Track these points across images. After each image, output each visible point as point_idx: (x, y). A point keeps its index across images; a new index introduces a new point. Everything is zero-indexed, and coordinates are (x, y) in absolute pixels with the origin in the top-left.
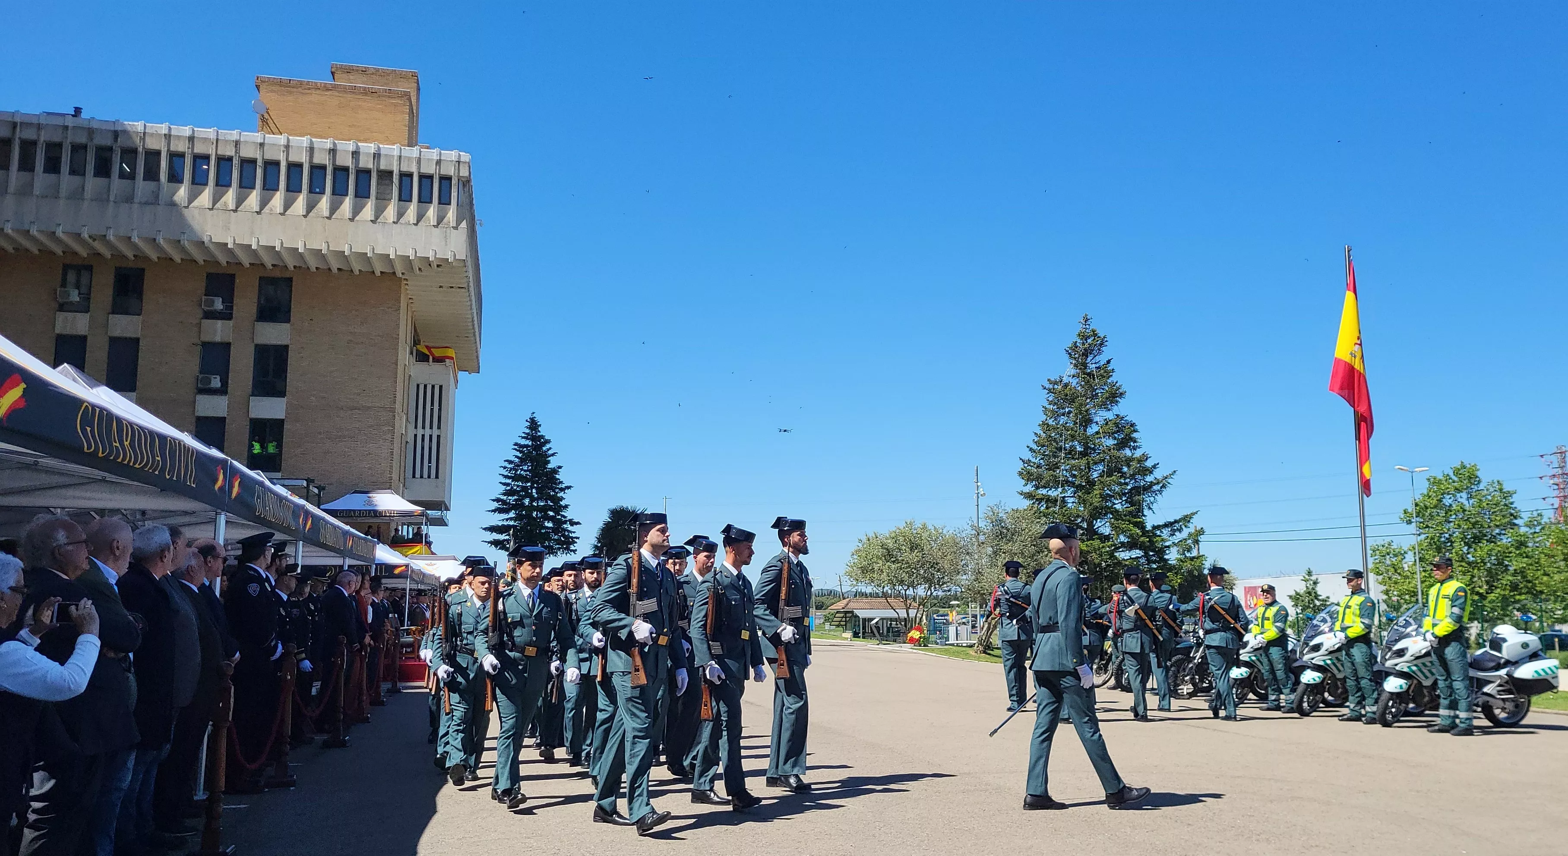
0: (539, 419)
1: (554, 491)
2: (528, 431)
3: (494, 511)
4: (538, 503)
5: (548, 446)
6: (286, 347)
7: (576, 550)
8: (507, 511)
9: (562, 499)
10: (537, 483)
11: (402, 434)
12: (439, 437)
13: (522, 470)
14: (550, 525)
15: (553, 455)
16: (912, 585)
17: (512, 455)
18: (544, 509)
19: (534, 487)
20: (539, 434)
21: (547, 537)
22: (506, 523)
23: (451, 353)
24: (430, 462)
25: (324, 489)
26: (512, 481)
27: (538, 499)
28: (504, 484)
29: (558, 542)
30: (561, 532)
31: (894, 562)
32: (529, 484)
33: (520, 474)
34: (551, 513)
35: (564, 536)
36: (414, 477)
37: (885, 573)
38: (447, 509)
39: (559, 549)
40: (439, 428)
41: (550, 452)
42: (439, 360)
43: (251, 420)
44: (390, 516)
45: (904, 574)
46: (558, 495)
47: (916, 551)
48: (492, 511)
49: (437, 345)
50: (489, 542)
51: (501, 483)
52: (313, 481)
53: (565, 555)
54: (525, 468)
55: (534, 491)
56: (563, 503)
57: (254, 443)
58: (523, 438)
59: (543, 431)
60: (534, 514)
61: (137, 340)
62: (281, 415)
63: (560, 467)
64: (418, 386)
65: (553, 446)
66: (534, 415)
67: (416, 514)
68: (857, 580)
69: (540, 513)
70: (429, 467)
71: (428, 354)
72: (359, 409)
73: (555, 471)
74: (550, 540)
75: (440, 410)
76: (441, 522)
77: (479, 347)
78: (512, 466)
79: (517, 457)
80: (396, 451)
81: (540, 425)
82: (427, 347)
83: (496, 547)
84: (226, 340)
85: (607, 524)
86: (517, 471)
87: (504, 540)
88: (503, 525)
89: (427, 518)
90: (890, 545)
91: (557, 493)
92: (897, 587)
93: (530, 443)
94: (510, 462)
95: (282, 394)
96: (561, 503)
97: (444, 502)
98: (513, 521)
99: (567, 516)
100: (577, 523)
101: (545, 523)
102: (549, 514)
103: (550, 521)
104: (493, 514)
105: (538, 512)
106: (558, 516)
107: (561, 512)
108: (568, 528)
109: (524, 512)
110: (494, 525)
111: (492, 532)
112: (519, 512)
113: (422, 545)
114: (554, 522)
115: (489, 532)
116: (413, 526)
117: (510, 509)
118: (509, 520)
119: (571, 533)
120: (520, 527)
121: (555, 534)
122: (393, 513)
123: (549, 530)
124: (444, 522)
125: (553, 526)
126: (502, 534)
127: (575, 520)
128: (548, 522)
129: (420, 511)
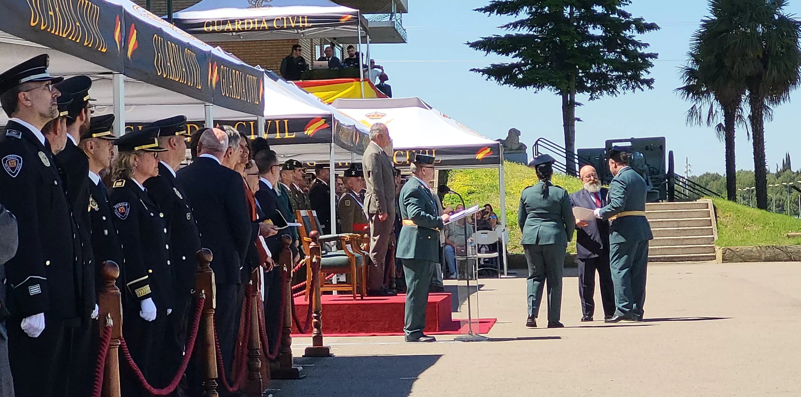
3: (490, 10)
7: (652, 81)
8: (513, 9)
14: (598, 31)
21: (592, 56)
22: (513, 32)
29: (617, 65)
30: (620, 46)
34: (599, 9)
35: (626, 52)
38: (402, 10)
39: (619, 78)
44: (297, 28)
48: (486, 10)
50: (484, 72)
53: (630, 91)
60: (567, 11)
67: (343, 21)
69: (578, 9)
74: (599, 61)
76: (393, 35)
83: (499, 79)
85: (708, 24)
87: (513, 66)
88: (509, 37)
89: (364, 29)
98: (526, 28)
99: (630, 15)
100: (652, 27)
101: (589, 30)
102: (595, 11)
103: (598, 26)
104: (490, 14)
105: (574, 9)
106: (611, 16)
107: (617, 7)
108: (634, 38)
109: (546, 9)
110: (491, 38)
111: (488, 51)
112: (537, 10)
113: (360, 81)
114: (606, 28)
115: (482, 53)
116: (341, 45)
117: (520, 5)
118: (518, 27)
119: (640, 47)
120: (539, 41)
121: (610, 52)
122: (303, 22)
123: (597, 44)
124: (399, 35)
125: (604, 35)
126: (507, 55)
127: (648, 21)
128: (594, 27)
129: (350, 16)
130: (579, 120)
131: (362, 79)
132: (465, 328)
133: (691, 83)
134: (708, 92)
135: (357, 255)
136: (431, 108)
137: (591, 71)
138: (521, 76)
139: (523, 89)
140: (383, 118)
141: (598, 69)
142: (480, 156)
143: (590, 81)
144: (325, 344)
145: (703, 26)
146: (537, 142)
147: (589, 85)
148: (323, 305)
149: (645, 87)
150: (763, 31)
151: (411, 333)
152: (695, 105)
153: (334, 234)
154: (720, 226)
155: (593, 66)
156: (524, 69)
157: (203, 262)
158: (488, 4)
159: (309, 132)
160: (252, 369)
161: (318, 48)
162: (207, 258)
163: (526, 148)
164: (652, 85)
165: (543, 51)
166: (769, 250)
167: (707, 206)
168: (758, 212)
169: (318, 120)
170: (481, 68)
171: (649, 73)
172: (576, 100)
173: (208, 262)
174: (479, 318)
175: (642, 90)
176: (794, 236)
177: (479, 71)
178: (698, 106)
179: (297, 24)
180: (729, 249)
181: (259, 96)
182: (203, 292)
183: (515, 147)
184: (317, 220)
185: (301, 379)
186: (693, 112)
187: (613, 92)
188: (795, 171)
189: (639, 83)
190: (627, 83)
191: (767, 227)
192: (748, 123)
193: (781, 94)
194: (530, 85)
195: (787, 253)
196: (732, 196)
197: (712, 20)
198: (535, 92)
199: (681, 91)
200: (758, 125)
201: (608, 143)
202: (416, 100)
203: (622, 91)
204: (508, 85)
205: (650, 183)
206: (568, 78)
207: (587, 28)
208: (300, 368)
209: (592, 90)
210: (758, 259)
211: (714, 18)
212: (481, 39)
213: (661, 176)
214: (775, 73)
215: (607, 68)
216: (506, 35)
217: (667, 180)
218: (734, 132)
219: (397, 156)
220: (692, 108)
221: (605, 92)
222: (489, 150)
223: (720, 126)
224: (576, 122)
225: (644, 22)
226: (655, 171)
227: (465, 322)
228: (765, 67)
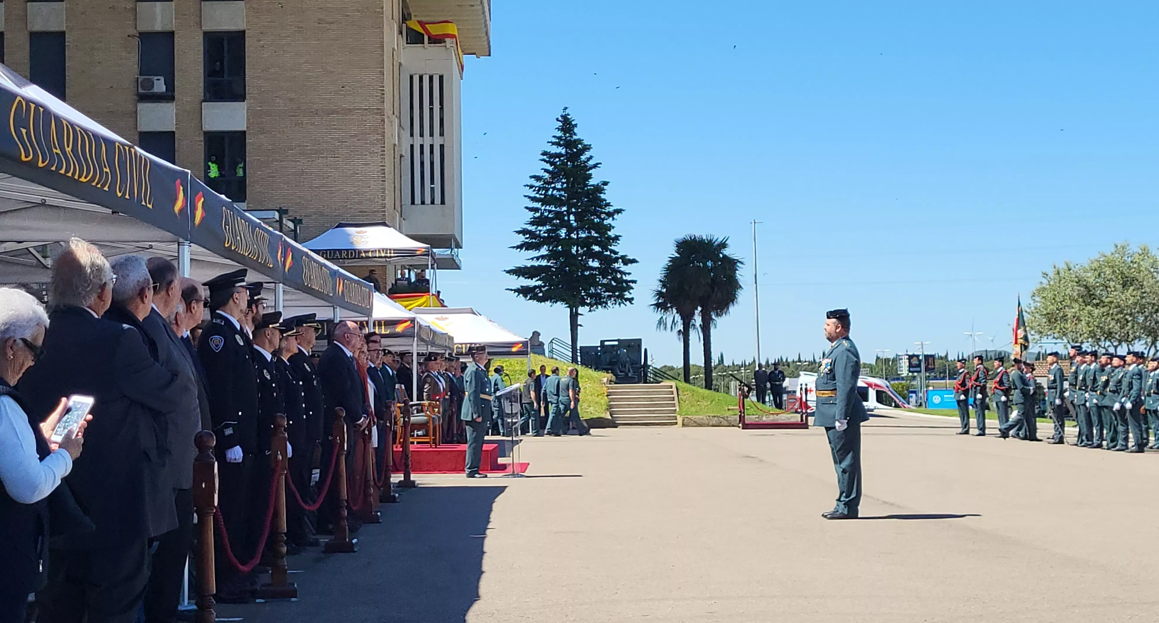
0: (574, 116)
1: (599, 217)
2: (559, 134)
3: (520, 247)
4: (578, 234)
5: (587, 154)
6: (242, 34)
7: (632, 299)
8: (537, 247)
9: (610, 227)
10: (575, 205)
11: (395, 145)
12: (442, 147)
13: (554, 188)
14: (596, 264)
15: (595, 166)
16: (1126, 339)
17: (541, 168)
18: (586, 243)
19: (572, 213)
20: (575, 137)
21: (591, 281)
22: (536, 263)
23: (452, 29)
24: (432, 182)
25: (300, 221)
26: (542, 205)
27: (577, 229)
28: (531, 209)
29: (608, 287)
30: (612, 274)
31: (1097, 305)
32: (564, 208)
33: (552, 195)
34: (596, 248)
35: (615, 279)
36: (413, 203)
37: (1083, 323)
38: (459, 246)
39: (609, 297)
40: (442, 134)
41: (591, 163)
42: (437, 40)
43: (205, 133)
44: (386, 257)
45: (1113, 323)
46: (605, 222)
47: (1132, 288)
48: (517, 247)
49: (432, 19)
50: (515, 291)
51: (527, 208)
52: (286, 212)
53: (617, 306)
54: (559, 186)
55: (572, 217)
56: (612, 233)
57: (210, 164)
58: (553, 143)
59: (580, 133)
60: (574, 250)
61: (63, 34)
62: (240, 126)
63: (605, 183)
64: (411, 77)
65: (594, 155)
66: (567, 111)
67: (417, 253)
68: (1041, 332)
69: (582, 248)
70: (432, 189)
71: (421, 30)
72: (338, 113)
73: (598, 189)
74: (596, 284)
75: (442, 109)
76: (452, 264)
77: (488, 18)
78: (538, 184)
79: (546, 171)
80: (389, 168)
81: (576, 125)
82: (421, 23)
83: (526, 296)
84: (168, 28)
85: (673, 260)
86: (547, 190)
87: (535, 287)
88: (533, 267)
89: (433, 258)
90: (1091, 280)
91: (603, 219)
92: (1102, 344)
93: (563, 152)
94: (538, 178)
95: (241, 97)
96: (609, 233)
97: (453, 236)
98: (546, 261)
99: (618, 252)
100: (634, 261)
101: (589, 263)
102: (594, 250)
103: (596, 260)
104: (520, 251)
105: (579, 248)
106: (605, 253)
107: (610, 247)
108: (620, 269)
109: (560, 248)
110: (521, 268)
111: (519, 276)
112: (553, 248)
113: (429, 295)
114: (601, 261)
115: (515, 277)
116: (415, 270)
117: (541, 244)
118: (540, 260)
119: (625, 275)
120: (554, 270)
121: (603, 278)
122: (390, 253)
123: (594, 272)
124: (456, 263)
125: (599, 266)
126: (532, 279)
127: (630, 257)
128: (593, 261)
129: (424, 250)
130: (581, 325)
131: (431, 294)
132: (509, 470)
133: (660, 301)
134: (671, 307)
135: (434, 416)
136: (481, 315)
137: (591, 292)
138: (541, 295)
139: (543, 303)
140: (447, 320)
141: (595, 290)
142: (514, 350)
143: (589, 299)
144: (412, 479)
145: (670, 261)
146: (551, 342)
147: (588, 302)
148: (412, 451)
149: (628, 303)
150: (712, 265)
151: (470, 472)
152: (662, 317)
153: (415, 402)
154: (680, 401)
155: (592, 288)
156: (543, 289)
157: (338, 417)
158: (519, 244)
159: (399, 329)
160: (366, 495)
161: (399, 272)
162: (341, 414)
163: (544, 344)
164: (633, 302)
165: (557, 277)
166: (716, 419)
167: (671, 387)
168: (707, 392)
169: (406, 321)
170: (513, 288)
171: (630, 293)
172: (579, 312)
173: (341, 417)
174: (521, 462)
175: (626, 305)
176: (732, 410)
177: (512, 290)
178: (664, 317)
179: (386, 255)
180: (687, 418)
181: (369, 302)
182: (338, 438)
183: (537, 344)
184: (405, 392)
185: (397, 502)
186: (660, 322)
187: (605, 307)
188: (727, 365)
189: (624, 301)
190: (615, 300)
191: (714, 403)
192: (700, 329)
193: (723, 309)
194: (547, 301)
195: (727, 421)
196: (687, 380)
197: (676, 257)
198: (551, 306)
199: (653, 307)
200: (707, 332)
201: (602, 342)
202: (470, 310)
203: (612, 306)
204: (531, 301)
205: (631, 370)
206: (574, 296)
207: (589, 261)
208: (397, 495)
209: (590, 305)
210: (708, 426)
211: (678, 255)
212: (514, 268)
213: (638, 366)
214: (719, 294)
215: (601, 290)
216: (532, 266)
217: (642, 369)
218: (689, 336)
219: (457, 348)
220: (660, 319)
221: (599, 306)
222: (521, 345)
223: (680, 331)
224: (579, 327)
225: (628, 258)
226: (635, 362)
227: (510, 465)
228: (713, 291)
